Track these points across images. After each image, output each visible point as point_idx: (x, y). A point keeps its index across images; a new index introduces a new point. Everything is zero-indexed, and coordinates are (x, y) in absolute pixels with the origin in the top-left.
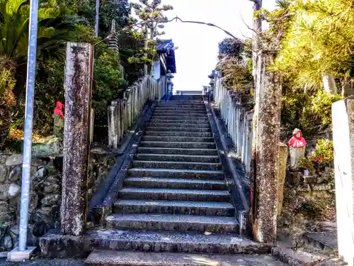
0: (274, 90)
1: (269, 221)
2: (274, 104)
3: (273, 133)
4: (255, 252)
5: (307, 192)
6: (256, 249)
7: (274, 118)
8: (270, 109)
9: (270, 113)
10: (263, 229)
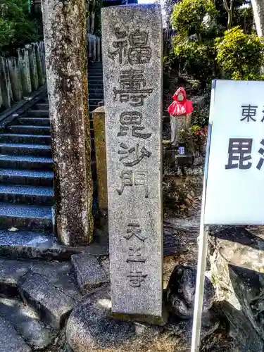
0: (65, 14)
1: (75, 218)
2: (68, 40)
3: (70, 90)
4: (55, 258)
5: (177, 176)
6: (56, 254)
7: (69, 64)
8: (62, 48)
9: (62, 55)
10: (69, 228)
